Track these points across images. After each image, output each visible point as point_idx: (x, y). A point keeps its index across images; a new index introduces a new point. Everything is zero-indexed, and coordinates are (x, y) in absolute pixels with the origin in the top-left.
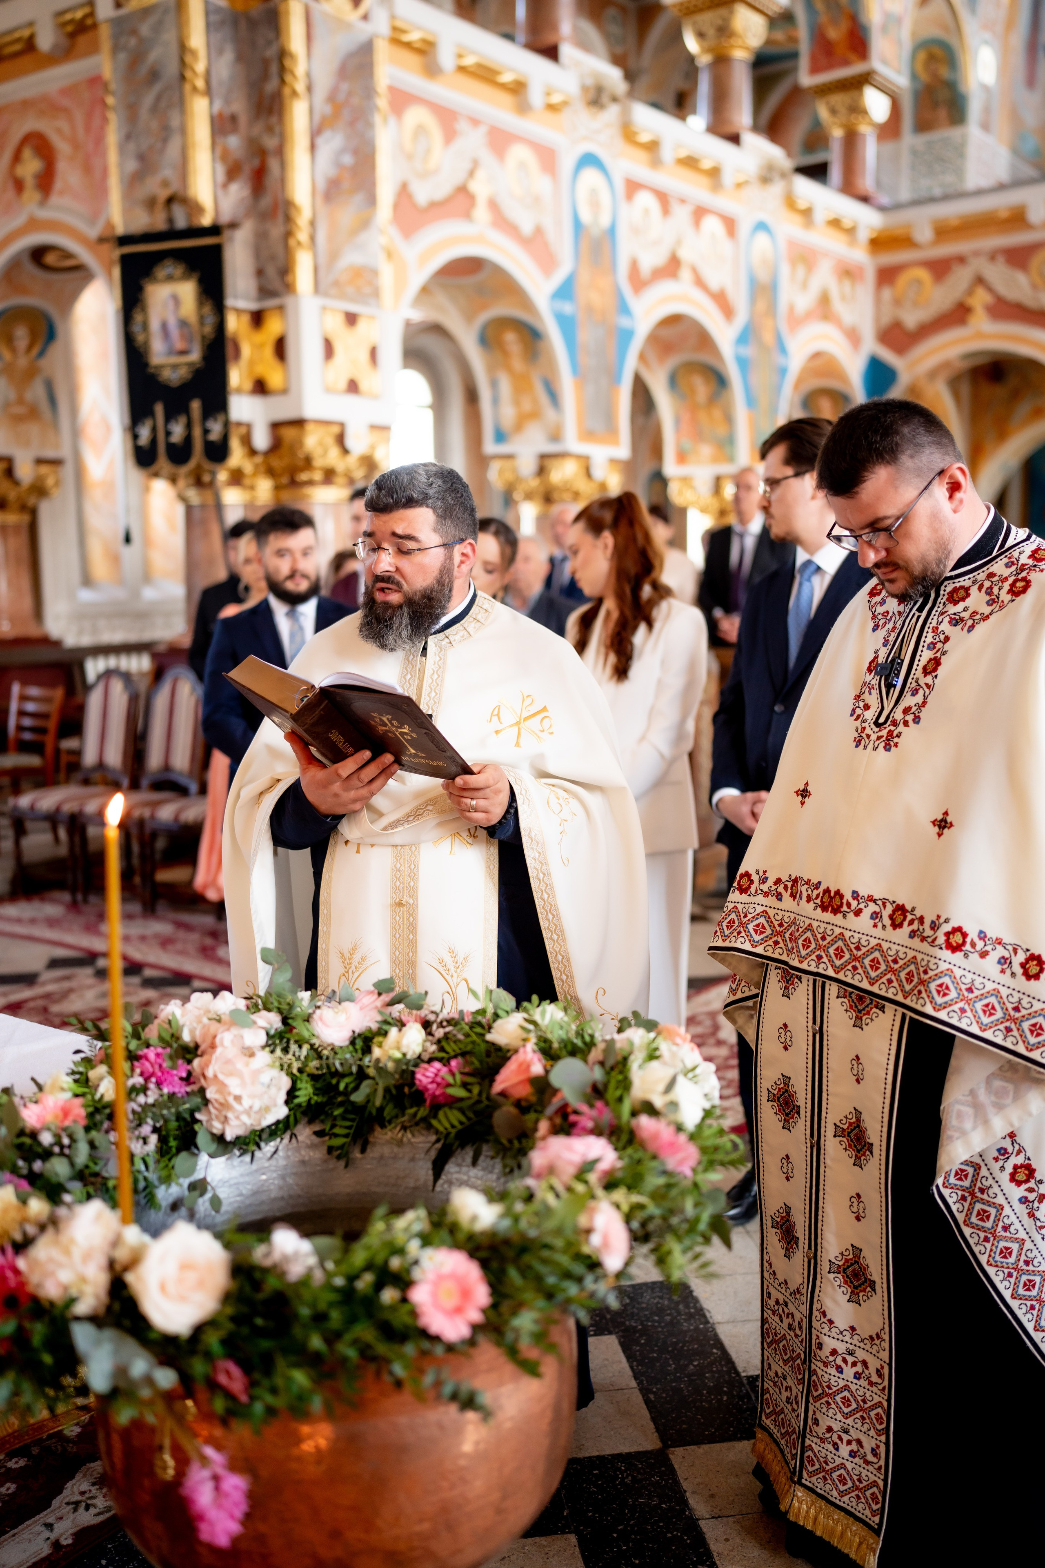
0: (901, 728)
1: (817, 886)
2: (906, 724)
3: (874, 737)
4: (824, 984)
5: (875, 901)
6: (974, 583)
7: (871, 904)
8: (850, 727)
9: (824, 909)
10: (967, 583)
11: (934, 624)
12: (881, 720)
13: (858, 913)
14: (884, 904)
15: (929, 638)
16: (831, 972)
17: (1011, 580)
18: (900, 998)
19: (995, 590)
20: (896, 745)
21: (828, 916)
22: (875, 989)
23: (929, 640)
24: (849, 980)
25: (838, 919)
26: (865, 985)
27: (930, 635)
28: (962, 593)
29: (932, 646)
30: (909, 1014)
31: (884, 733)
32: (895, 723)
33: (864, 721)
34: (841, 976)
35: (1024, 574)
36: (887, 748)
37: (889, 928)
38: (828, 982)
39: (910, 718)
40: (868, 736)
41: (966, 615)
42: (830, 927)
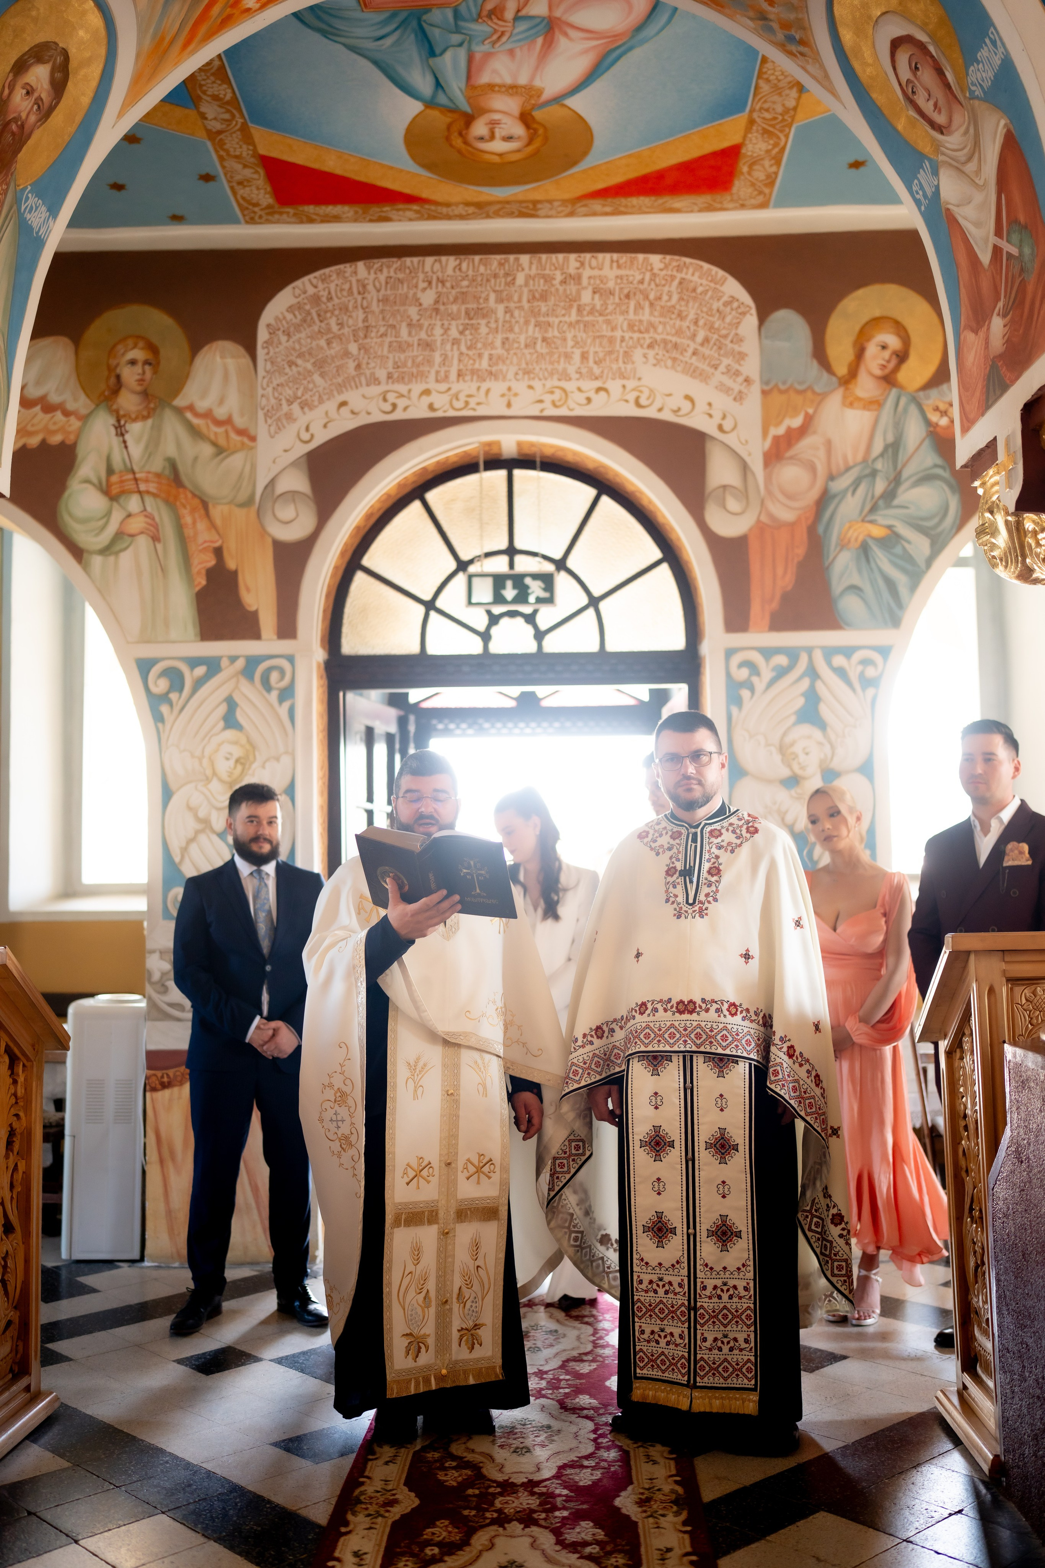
0: (707, 905)
1: (670, 1000)
2: (709, 902)
3: (690, 911)
4: (691, 1057)
5: (716, 1002)
6: (722, 827)
7: (714, 1004)
8: (670, 909)
9: (681, 1012)
10: (719, 828)
11: (708, 848)
12: (691, 901)
13: (707, 1010)
14: (722, 1003)
15: (706, 856)
16: (694, 1048)
17: (745, 827)
18: (745, 1054)
19: (738, 831)
20: (707, 914)
21: (686, 1016)
22: (728, 1052)
23: (707, 857)
24: (708, 1050)
25: (694, 1016)
26: (720, 1051)
27: (707, 854)
28: (717, 833)
29: (709, 860)
30: (753, 1063)
31: (697, 908)
32: (701, 902)
33: (679, 904)
34: (702, 1049)
35: (751, 824)
36: (702, 916)
37: (729, 1017)
38: (695, 1056)
39: (710, 899)
40: (686, 912)
41: (724, 844)
42: (688, 1022)
